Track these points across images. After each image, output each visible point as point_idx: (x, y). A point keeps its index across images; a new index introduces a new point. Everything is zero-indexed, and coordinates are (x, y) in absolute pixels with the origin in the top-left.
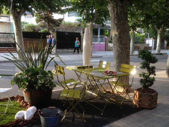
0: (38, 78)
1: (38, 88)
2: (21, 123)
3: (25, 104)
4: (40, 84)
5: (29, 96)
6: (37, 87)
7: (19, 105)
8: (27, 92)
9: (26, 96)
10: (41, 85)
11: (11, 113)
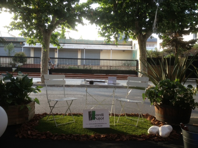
0: (175, 91)
1: (175, 104)
2: (156, 138)
3: (157, 122)
4: (179, 98)
5: (162, 113)
6: (174, 102)
7: (150, 122)
8: (161, 108)
9: (159, 113)
10: (179, 100)
11: (143, 128)
